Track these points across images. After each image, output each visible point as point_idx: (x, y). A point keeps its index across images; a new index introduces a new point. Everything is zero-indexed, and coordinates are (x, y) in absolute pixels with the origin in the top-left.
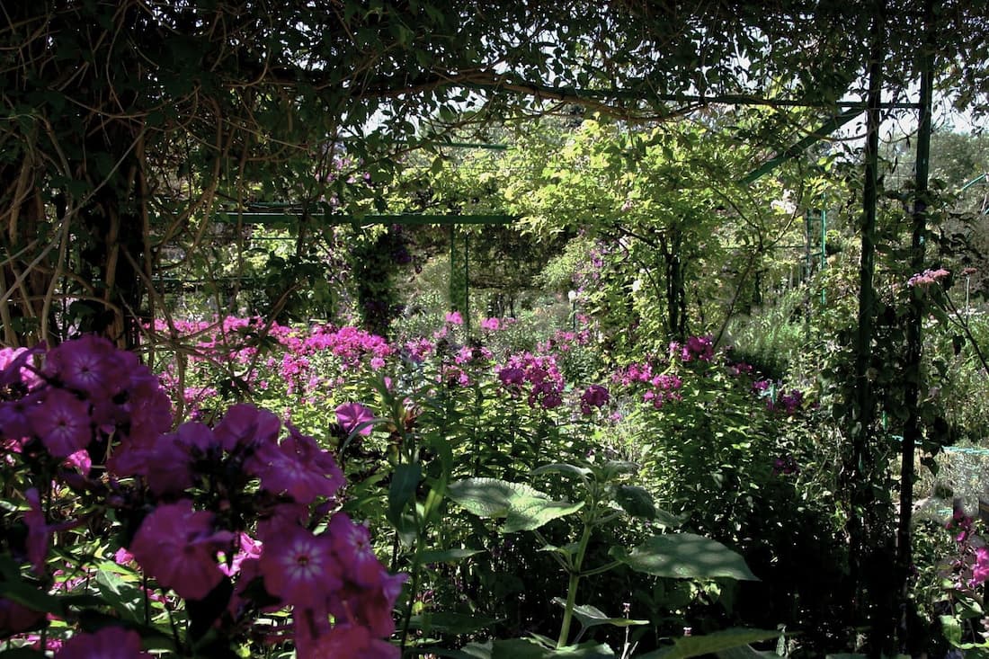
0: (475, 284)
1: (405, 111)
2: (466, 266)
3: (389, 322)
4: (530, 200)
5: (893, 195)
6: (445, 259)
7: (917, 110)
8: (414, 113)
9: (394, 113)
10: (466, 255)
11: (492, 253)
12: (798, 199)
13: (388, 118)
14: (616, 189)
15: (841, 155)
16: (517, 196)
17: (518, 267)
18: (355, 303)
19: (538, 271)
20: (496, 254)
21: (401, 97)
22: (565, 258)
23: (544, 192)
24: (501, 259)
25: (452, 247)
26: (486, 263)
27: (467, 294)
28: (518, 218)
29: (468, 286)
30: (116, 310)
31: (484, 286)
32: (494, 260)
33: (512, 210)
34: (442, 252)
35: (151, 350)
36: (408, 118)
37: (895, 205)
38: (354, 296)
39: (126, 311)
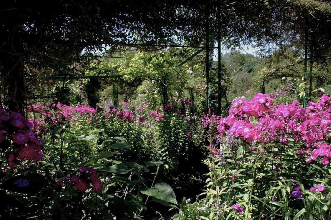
0: (120, 94)
1: (90, 50)
2: (117, 89)
3: (96, 104)
4: (125, 71)
5: (213, 69)
6: (111, 87)
7: (218, 49)
8: (93, 51)
9: (87, 51)
10: (117, 86)
11: (124, 85)
12: (192, 70)
13: (86, 52)
14: (147, 68)
15: (200, 59)
16: (121, 70)
17: (131, 88)
18: (87, 99)
19: (135, 89)
20: (125, 85)
21: (89, 47)
22: (142, 86)
23: (129, 69)
24: (126, 86)
25: (113, 84)
26: (122, 88)
27: (118, 96)
28: (122, 76)
29: (118, 94)
30: (17, 102)
31: (122, 94)
32: (124, 87)
33: (121, 74)
34: (111, 85)
35: (27, 112)
36: (91, 52)
37: (214, 72)
38: (86, 97)
39: (19, 103)
